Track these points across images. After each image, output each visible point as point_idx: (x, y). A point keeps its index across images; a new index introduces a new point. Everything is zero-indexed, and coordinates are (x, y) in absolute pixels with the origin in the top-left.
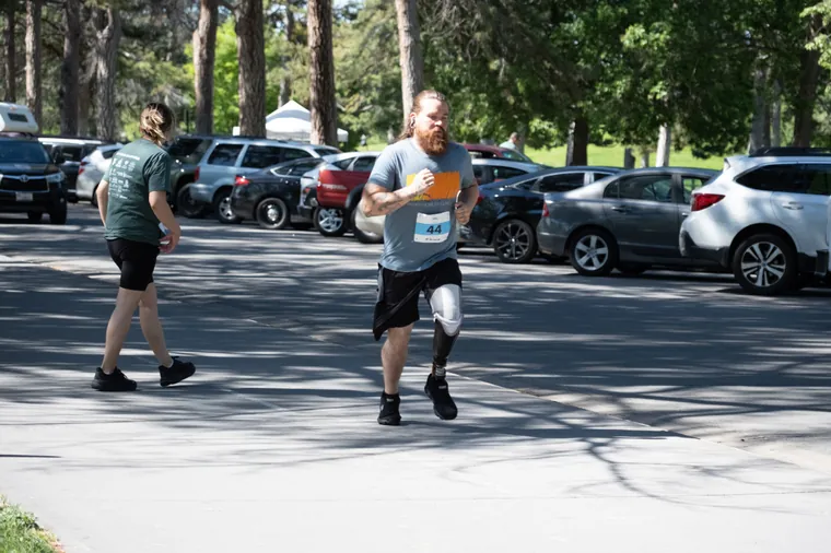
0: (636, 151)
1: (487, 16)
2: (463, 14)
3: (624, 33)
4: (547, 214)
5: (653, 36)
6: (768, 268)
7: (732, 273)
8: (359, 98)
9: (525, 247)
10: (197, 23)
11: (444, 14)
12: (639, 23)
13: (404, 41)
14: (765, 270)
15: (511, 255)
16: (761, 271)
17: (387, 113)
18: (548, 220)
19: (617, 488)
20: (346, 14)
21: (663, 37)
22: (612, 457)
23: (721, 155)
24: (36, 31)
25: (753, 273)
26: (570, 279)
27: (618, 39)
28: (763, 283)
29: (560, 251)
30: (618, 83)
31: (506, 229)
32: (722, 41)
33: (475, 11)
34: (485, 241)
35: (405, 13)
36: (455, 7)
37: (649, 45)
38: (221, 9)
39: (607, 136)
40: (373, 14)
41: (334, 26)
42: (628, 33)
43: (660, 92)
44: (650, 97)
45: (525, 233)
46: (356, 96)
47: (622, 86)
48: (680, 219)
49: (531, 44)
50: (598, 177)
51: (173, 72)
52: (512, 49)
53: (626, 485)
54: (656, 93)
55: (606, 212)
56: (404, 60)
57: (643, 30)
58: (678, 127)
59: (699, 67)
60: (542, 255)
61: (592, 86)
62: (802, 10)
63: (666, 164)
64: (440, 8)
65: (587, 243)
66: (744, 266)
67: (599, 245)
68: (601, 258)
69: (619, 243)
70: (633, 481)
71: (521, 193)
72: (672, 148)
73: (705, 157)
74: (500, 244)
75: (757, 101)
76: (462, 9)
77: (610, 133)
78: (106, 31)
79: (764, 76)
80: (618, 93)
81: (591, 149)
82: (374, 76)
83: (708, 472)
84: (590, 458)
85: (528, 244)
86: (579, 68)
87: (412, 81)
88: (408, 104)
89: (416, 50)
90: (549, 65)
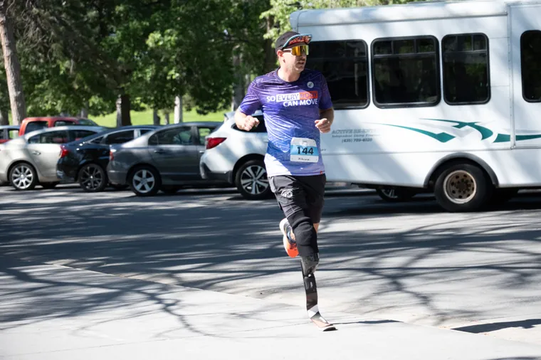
1: (59, 33)
2: (43, 32)
3: (148, 38)
4: (112, 159)
5: (167, 38)
6: (259, 182)
7: (235, 187)
9: (99, 181)
11: (30, 34)
12: (157, 30)
13: (6, 52)
14: (256, 183)
15: (91, 187)
16: (254, 184)
18: (114, 163)
19: (186, 331)
21: (173, 38)
22: (179, 312)
23: (215, 112)
25: (249, 186)
26: (127, 200)
27: (144, 42)
28: (256, 191)
29: (123, 182)
30: (147, 70)
31: (87, 170)
32: (211, 39)
33: (51, 30)
34: (73, 179)
35: (5, 34)
36: (38, 29)
37: (164, 45)
39: (142, 105)
42: (150, 38)
43: (174, 74)
44: (168, 78)
45: (99, 172)
47: (149, 73)
48: (199, 156)
49: (89, 49)
50: (143, 132)
52: (76, 53)
53: (191, 329)
54: (172, 75)
55: (150, 155)
56: (7, 65)
57: (160, 35)
58: (187, 96)
59: (199, 57)
60: (111, 185)
61: (130, 72)
62: (260, 14)
63: (181, 121)
64: (28, 29)
65: (140, 175)
66: (243, 182)
67: (148, 176)
68: (150, 184)
69: (161, 173)
70: (197, 326)
71: (94, 146)
72: (184, 109)
73: (205, 114)
74: (84, 180)
75: (236, 75)
76: (42, 29)
77: (145, 102)
79: (239, 59)
80: (148, 78)
81: (133, 113)
83: (242, 316)
84: (166, 314)
85: (101, 179)
86: (120, 62)
87: (13, 78)
88: (12, 94)
89: (15, 58)
90: (102, 62)
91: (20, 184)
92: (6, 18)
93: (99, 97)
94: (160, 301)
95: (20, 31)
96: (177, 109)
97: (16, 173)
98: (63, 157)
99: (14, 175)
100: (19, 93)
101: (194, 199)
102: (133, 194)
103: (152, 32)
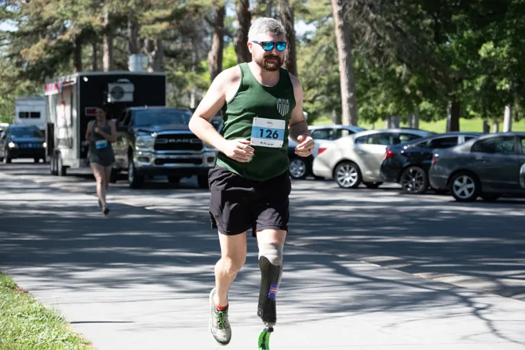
0: (490, 122)
1: (394, 38)
2: (379, 37)
3: (480, 48)
4: (435, 163)
5: (499, 50)
8: (314, 92)
9: (421, 184)
10: (211, 47)
11: (367, 38)
12: (490, 41)
13: (341, 55)
15: (413, 189)
17: (332, 100)
18: (436, 167)
19: (492, 337)
20: (305, 39)
21: (506, 49)
22: (488, 317)
24: (110, 55)
27: (477, 52)
29: (444, 187)
30: (478, 80)
31: (409, 173)
33: (386, 35)
34: (395, 180)
35: (342, 37)
36: (373, 34)
37: (497, 56)
38: (226, 38)
39: (472, 113)
40: (321, 39)
41: (297, 48)
42: (483, 48)
43: (505, 85)
44: (498, 88)
45: (421, 175)
46: (312, 90)
47: (480, 81)
50: (467, 139)
51: (197, 78)
52: (410, 58)
53: (498, 334)
54: (502, 86)
56: (342, 67)
57: (493, 46)
58: (517, 106)
60: (432, 189)
61: (460, 81)
63: (510, 130)
64: (364, 34)
65: (461, 181)
68: (470, 190)
69: (483, 180)
70: (503, 332)
71: (419, 149)
72: (513, 120)
74: (405, 183)
76: (378, 35)
77: (474, 110)
78: (153, 53)
80: (478, 87)
81: (462, 121)
82: (323, 77)
85: (423, 182)
86: (452, 70)
87: (347, 80)
88: (345, 95)
89: (349, 61)
90: (433, 69)
92: (344, 22)
93: (430, 102)
94: (470, 304)
95: (356, 35)
96: (506, 119)
97: (342, 171)
98: (387, 158)
99: (339, 173)
100: (352, 94)
102: (451, 198)
103: (485, 42)
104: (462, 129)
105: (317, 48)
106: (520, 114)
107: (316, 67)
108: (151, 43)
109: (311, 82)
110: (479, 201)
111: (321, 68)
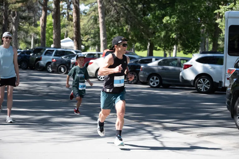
1: (124, 13)
2: (118, 13)
3: (163, 19)
4: (142, 70)
5: (172, 20)
6: (205, 86)
7: (194, 87)
8: (88, 36)
10: (41, 15)
11: (112, 13)
12: (168, 16)
13: (100, 20)
14: (204, 86)
16: (203, 86)
17: (96, 41)
18: (142, 72)
20: (84, 12)
21: (175, 20)
22: (161, 140)
23: (191, 53)
25: (201, 87)
26: (147, 89)
28: (204, 90)
29: (145, 81)
30: (162, 33)
32: (192, 21)
33: (121, 12)
35: (101, 12)
36: (115, 11)
37: (171, 23)
38: (48, 11)
39: (158, 48)
40: (91, 13)
41: (80, 16)
42: (165, 19)
43: (174, 36)
44: (171, 37)
46: (87, 36)
47: (163, 34)
48: (180, 72)
49: (137, 21)
50: (156, 60)
51: (34, 29)
52: (132, 23)
54: (173, 36)
55: (159, 70)
56: (101, 26)
57: (169, 18)
58: (179, 45)
59: (185, 28)
60: (140, 82)
61: (154, 33)
62: (214, 11)
63: (176, 56)
64: (111, 11)
65: (153, 78)
66: (198, 85)
67: (157, 79)
68: (157, 83)
69: (163, 78)
71: (135, 64)
72: (177, 51)
73: (187, 54)
75: (202, 38)
76: (117, 11)
77: (160, 47)
78: (15, 17)
79: (204, 31)
81: (154, 51)
82: (92, 30)
83: (189, 144)
84: (154, 140)
85: (136, 79)
86: (150, 28)
87: (103, 32)
88: (102, 38)
89: (104, 23)
90: (142, 28)
91: (100, 78)
92: (102, 5)
93: (140, 43)
94: (152, 134)
95: (108, 11)
96: (174, 51)
100: (105, 38)
101: (177, 91)
102: (149, 86)
103: (166, 16)
104: (154, 55)
105: (89, 17)
106: (180, 49)
107: (89, 25)
108: (14, 12)
109: (86, 32)
110: (161, 88)
111: (91, 26)
